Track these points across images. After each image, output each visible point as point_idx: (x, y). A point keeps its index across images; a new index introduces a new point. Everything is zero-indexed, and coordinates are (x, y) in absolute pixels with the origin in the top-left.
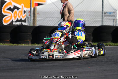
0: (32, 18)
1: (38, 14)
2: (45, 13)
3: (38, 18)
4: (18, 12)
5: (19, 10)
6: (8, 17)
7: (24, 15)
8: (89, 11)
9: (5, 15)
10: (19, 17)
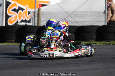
0: (36, 19)
1: (42, 14)
2: (49, 13)
3: (42, 18)
4: (22, 13)
6: (13, 18)
7: (28, 16)
8: (92, 12)
9: (10, 16)
10: (24, 17)
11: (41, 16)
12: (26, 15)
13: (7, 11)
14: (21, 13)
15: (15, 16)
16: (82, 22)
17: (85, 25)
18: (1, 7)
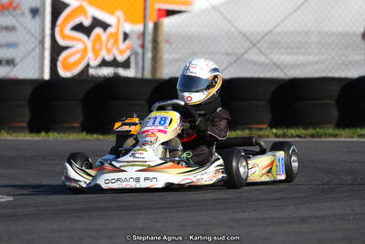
0: (149, 55)
1: (167, 41)
2: (190, 37)
3: (167, 55)
4: (104, 36)
5: (109, 30)
7: (122, 46)
8: (326, 33)
10: (109, 51)
11: (164, 47)
13: (57, 30)
16: (292, 66)
17: (302, 76)
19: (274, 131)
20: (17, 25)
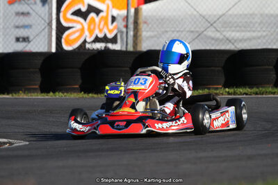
0: (131, 33)
1: (145, 23)
2: (162, 20)
3: (145, 33)
4: (97, 19)
5: (101, 14)
6: (74, 32)
7: (111, 27)
8: (267, 15)
9: (69, 28)
10: (101, 30)
11: (143, 27)
12: (106, 24)
13: (61, 15)
14: (93, 19)
15: (78, 27)
16: (241, 41)
17: (248, 48)
18: (47, 7)
19: (227, 90)
20: (31, 11)
